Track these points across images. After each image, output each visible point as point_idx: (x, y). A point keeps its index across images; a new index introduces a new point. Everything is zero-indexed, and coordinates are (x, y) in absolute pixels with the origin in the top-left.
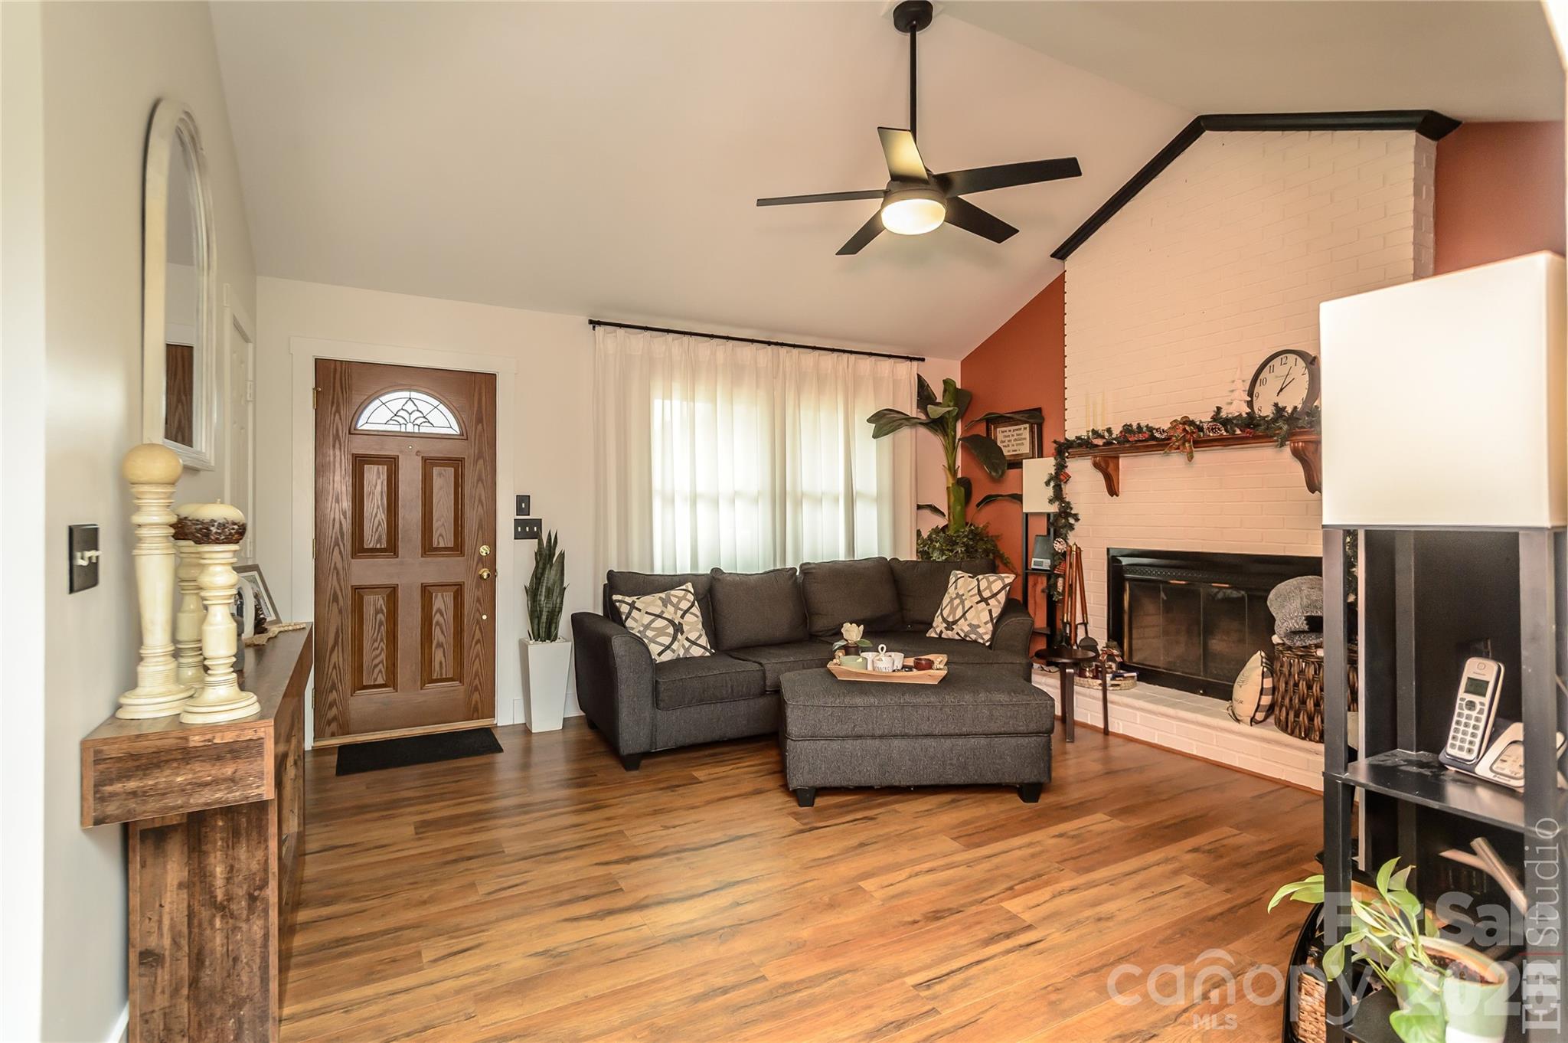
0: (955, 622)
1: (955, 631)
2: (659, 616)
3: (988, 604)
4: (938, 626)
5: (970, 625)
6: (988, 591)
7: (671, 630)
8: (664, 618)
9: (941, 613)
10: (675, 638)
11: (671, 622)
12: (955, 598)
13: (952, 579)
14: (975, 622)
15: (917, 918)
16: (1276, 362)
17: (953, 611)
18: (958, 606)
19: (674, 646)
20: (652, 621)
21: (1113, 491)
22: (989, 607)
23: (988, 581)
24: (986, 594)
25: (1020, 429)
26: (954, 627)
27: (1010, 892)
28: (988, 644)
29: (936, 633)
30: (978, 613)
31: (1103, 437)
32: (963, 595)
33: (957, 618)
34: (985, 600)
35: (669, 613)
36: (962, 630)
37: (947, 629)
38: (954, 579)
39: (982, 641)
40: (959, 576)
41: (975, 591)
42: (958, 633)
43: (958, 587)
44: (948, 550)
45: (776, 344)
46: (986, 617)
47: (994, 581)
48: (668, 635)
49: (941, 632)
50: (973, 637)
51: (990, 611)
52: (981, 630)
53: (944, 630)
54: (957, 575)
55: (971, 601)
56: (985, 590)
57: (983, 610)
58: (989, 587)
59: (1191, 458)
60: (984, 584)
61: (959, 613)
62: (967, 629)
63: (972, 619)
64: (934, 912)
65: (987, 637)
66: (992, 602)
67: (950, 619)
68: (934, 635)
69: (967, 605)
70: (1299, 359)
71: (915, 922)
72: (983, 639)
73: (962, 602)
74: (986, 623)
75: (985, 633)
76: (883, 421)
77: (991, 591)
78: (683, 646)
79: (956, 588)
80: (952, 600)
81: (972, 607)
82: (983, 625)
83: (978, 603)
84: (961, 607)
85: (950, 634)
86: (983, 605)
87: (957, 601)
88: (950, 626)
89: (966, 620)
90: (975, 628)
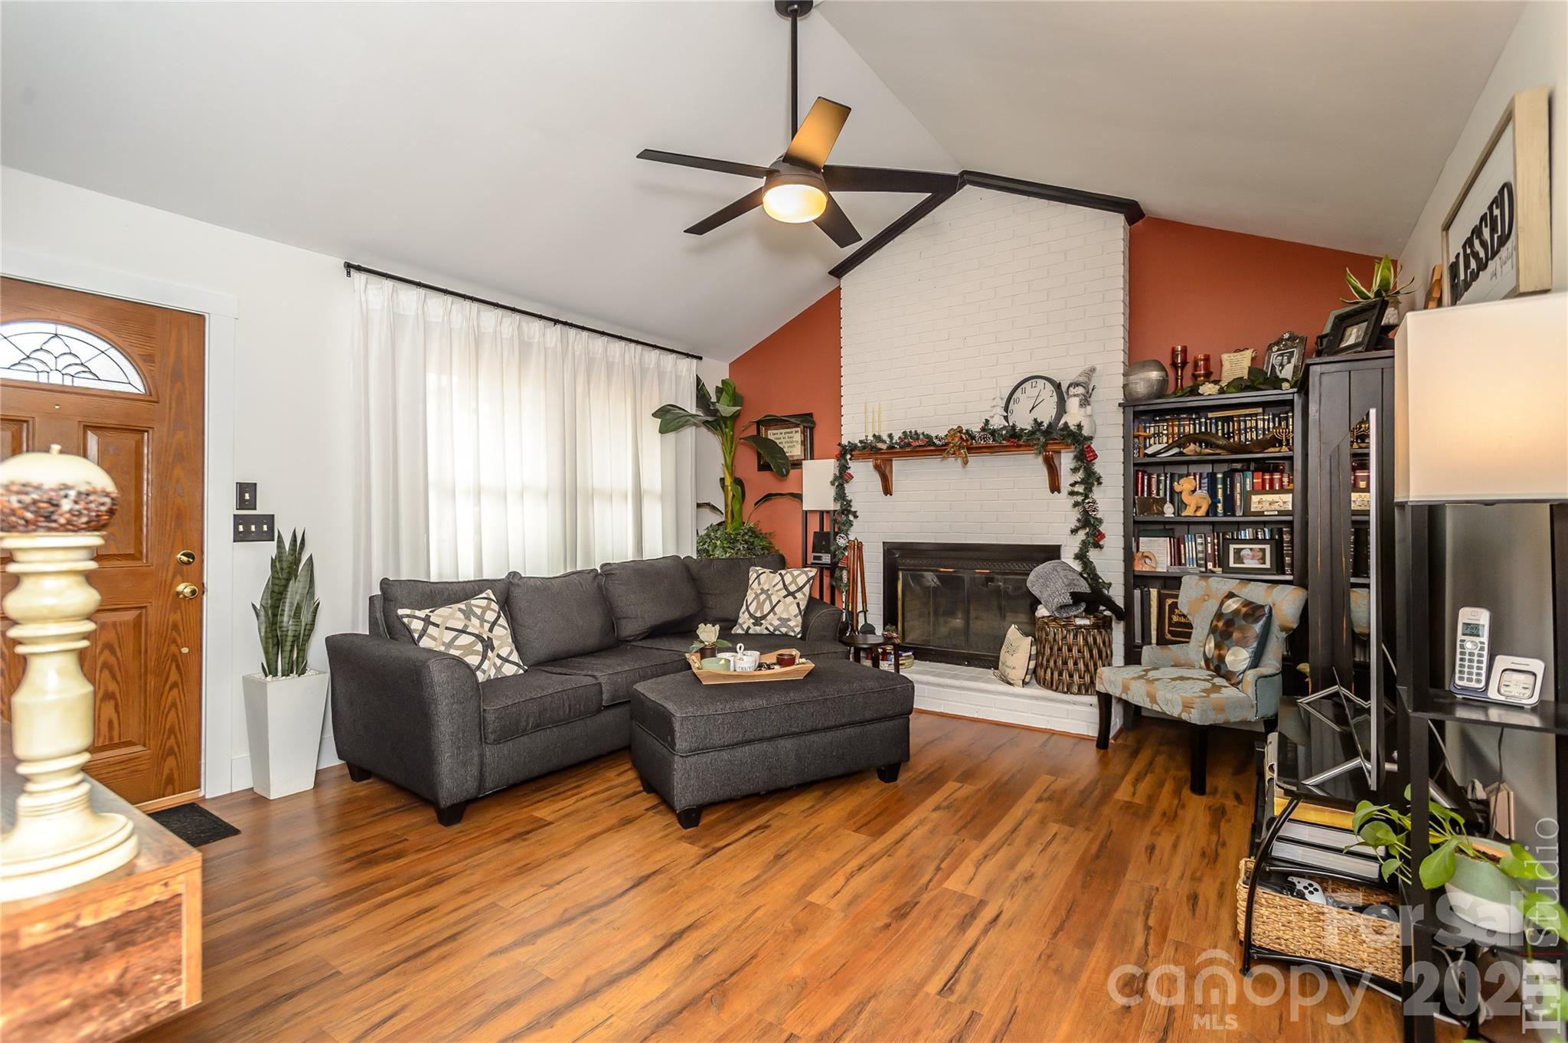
0: (764, 617)
1: (763, 626)
2: (463, 631)
3: (795, 598)
4: (744, 623)
5: (780, 619)
6: (793, 585)
7: (479, 647)
8: (469, 633)
9: (747, 608)
10: (484, 657)
11: (478, 637)
12: (761, 594)
13: (753, 576)
14: (785, 616)
15: (888, 921)
16: (1027, 385)
17: (760, 606)
18: (764, 601)
19: (485, 666)
20: (455, 638)
21: (887, 490)
22: (796, 601)
23: (792, 575)
24: (792, 588)
25: (792, 432)
26: (763, 622)
27: (940, 873)
28: (799, 636)
29: (743, 629)
30: (787, 607)
31: (884, 442)
32: (768, 590)
33: (765, 613)
34: (791, 594)
35: (474, 626)
36: (771, 624)
37: (755, 624)
38: (755, 575)
39: (793, 634)
40: (760, 572)
41: (781, 585)
42: (767, 628)
43: (762, 582)
44: (729, 547)
45: (565, 323)
46: (794, 610)
47: (799, 575)
48: (476, 653)
49: (749, 628)
50: (784, 630)
51: (798, 604)
52: (792, 623)
53: (752, 626)
54: (757, 571)
55: (778, 596)
56: (790, 584)
57: (790, 604)
58: (794, 581)
59: (965, 463)
60: (788, 579)
61: (767, 608)
62: (776, 623)
63: (782, 613)
64: (896, 910)
65: (798, 629)
66: (799, 595)
67: (758, 615)
68: (740, 631)
69: (775, 600)
70: (1047, 382)
71: (888, 926)
72: (794, 631)
73: (769, 597)
74: (796, 616)
75: (795, 626)
76: (669, 416)
77: (797, 584)
78: (495, 664)
79: (759, 584)
80: (757, 596)
81: (779, 601)
82: (792, 618)
83: (785, 597)
84: (768, 602)
85: (758, 630)
86: (790, 599)
87: (763, 597)
88: (758, 621)
89: (775, 614)
90: (784, 621)
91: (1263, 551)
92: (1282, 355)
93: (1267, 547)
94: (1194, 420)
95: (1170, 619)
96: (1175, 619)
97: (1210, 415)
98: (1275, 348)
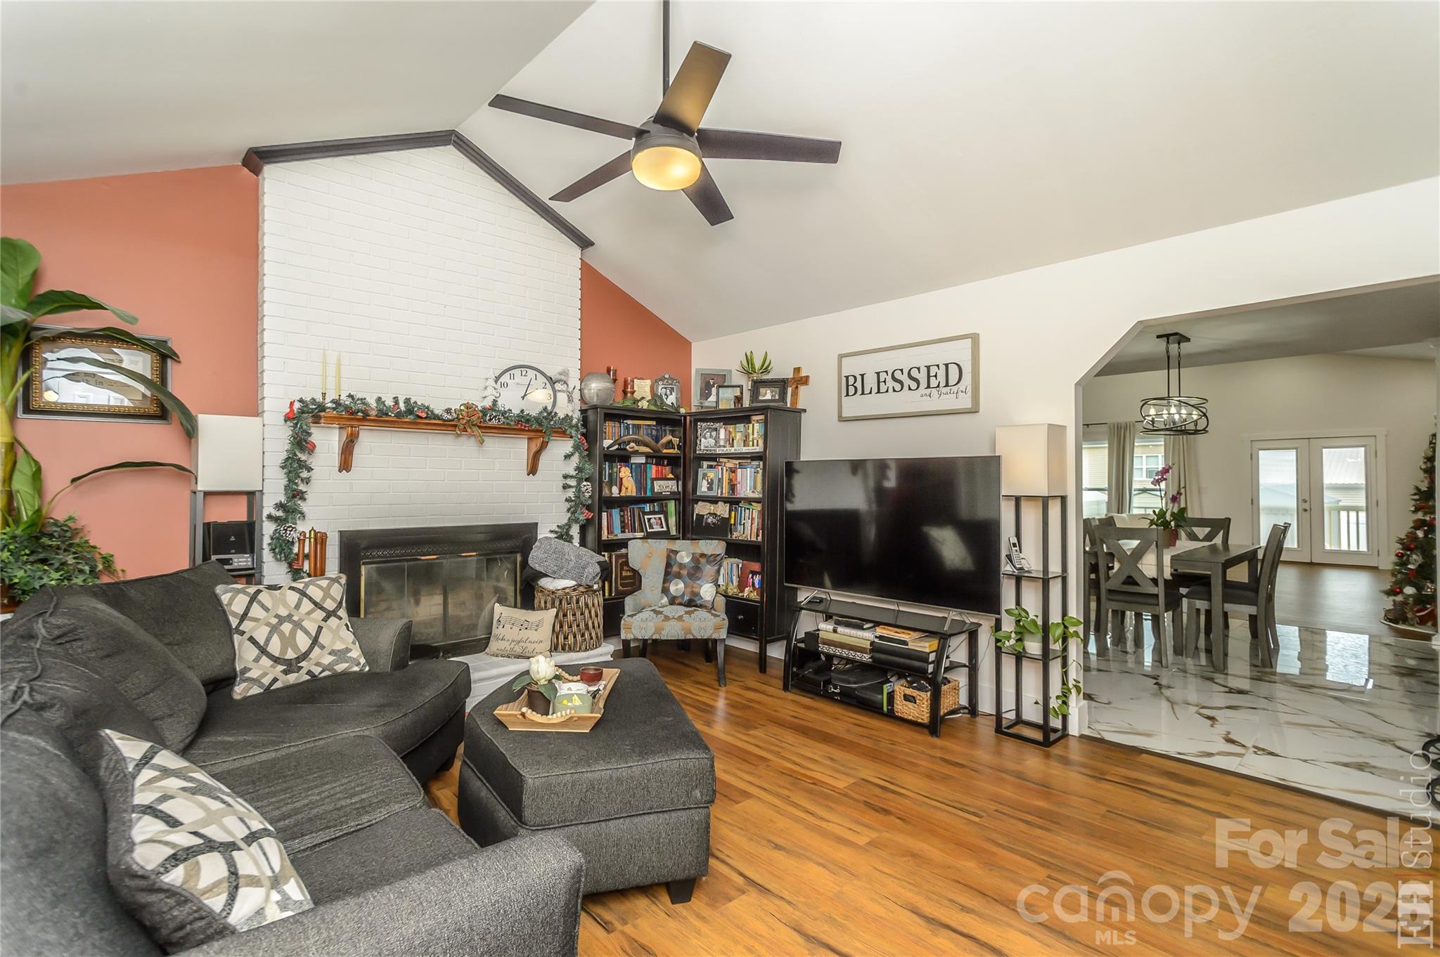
0: (305, 656)
1: (304, 671)
3: (340, 618)
4: (265, 674)
5: (332, 653)
6: (329, 601)
9: (263, 651)
14: (339, 646)
16: (517, 372)
17: (289, 641)
18: (293, 633)
22: (343, 621)
23: (318, 587)
24: (330, 605)
26: (303, 664)
28: (365, 670)
29: (260, 685)
30: (336, 633)
32: (291, 615)
34: (330, 614)
36: (318, 664)
37: (285, 672)
39: (356, 669)
41: (307, 606)
42: (309, 673)
43: (268, 606)
46: (348, 635)
47: (329, 586)
49: (275, 680)
50: (341, 667)
52: (354, 654)
53: (282, 677)
55: (314, 621)
56: (324, 599)
57: (338, 627)
58: (327, 594)
61: (303, 642)
62: (327, 660)
63: (333, 642)
65: (363, 660)
67: (291, 655)
68: (255, 691)
69: (311, 627)
70: (538, 374)
72: (357, 665)
73: (298, 625)
74: (354, 643)
75: (356, 657)
77: (334, 599)
79: (265, 609)
81: (320, 628)
82: (351, 646)
83: (325, 620)
84: (300, 634)
85: (292, 678)
86: (333, 621)
87: (286, 628)
88: (291, 666)
89: (322, 647)
90: (341, 655)
91: (660, 518)
92: (665, 388)
93: (662, 516)
94: (620, 423)
95: (621, 574)
96: (624, 574)
97: (629, 422)
98: (660, 383)
